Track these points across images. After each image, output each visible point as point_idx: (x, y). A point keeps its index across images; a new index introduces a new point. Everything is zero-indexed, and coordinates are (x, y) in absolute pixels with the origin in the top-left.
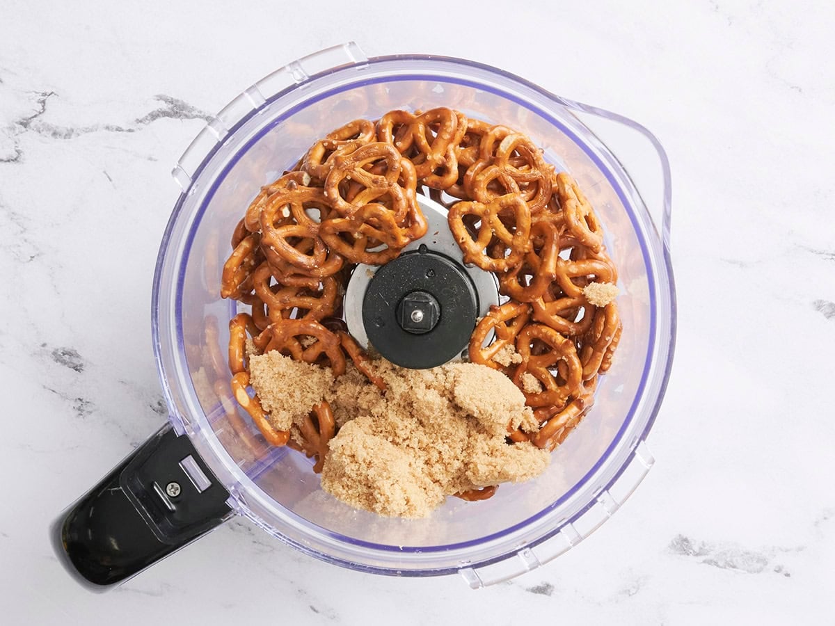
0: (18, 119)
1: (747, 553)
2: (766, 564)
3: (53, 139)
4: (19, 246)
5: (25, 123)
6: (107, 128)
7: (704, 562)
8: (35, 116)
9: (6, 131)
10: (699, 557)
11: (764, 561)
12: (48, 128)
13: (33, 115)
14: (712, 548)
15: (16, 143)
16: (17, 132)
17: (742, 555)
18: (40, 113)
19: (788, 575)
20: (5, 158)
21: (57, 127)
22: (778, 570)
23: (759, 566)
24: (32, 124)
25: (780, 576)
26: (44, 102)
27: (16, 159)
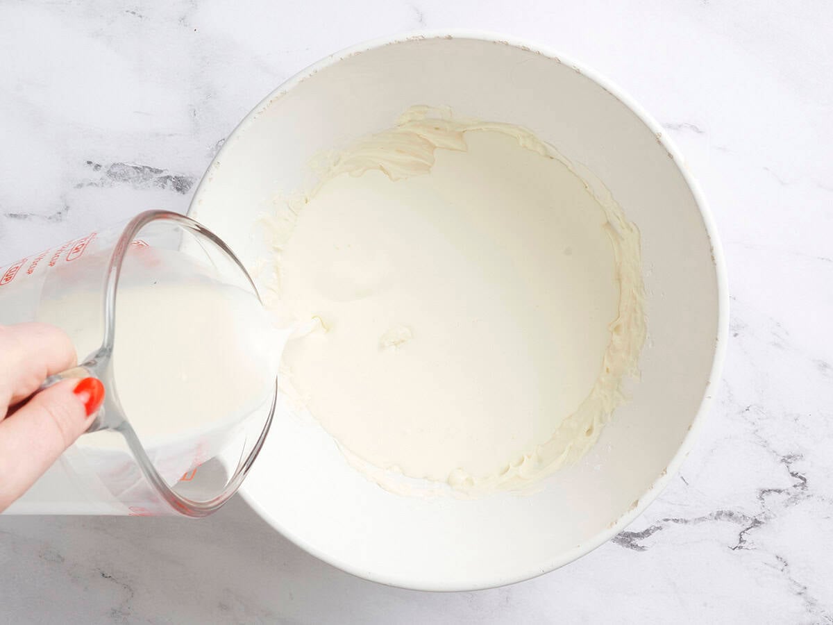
0: (762, 526)
1: (125, 180)
2: (109, 171)
3: (732, 510)
4: (759, 419)
5: (756, 523)
6: (686, 522)
7: (161, 171)
8: (748, 529)
9: (772, 516)
10: (166, 175)
11: (110, 173)
12: (736, 519)
13: (749, 530)
14: (156, 183)
15: (764, 506)
16: (763, 516)
17: (130, 178)
18: (744, 532)
19: (89, 163)
20: (773, 493)
21: (729, 521)
22: (98, 166)
23: (114, 170)
24: (750, 522)
25: (96, 162)
26: (741, 541)
27: (764, 492)
